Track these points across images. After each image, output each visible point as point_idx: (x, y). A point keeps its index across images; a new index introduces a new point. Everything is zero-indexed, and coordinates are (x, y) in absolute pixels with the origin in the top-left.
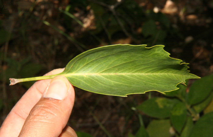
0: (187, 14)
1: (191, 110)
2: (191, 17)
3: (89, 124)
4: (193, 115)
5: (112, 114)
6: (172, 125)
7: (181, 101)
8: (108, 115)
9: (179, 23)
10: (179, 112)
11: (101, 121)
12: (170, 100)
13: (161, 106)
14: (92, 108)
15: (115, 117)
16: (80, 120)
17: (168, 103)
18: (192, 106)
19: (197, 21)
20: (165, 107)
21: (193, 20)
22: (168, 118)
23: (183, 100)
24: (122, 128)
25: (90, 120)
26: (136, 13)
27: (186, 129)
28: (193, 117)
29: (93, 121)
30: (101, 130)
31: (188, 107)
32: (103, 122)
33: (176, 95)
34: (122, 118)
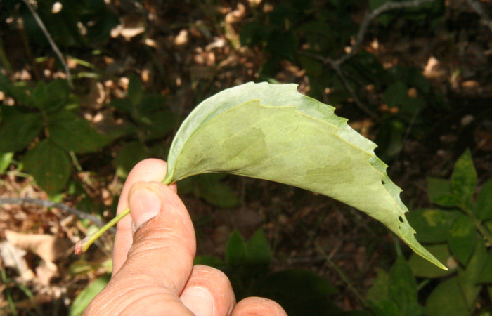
0: (462, 79)
1: (482, 230)
2: (469, 84)
3: (307, 259)
4: (485, 238)
5: (345, 243)
6: (451, 253)
7: (465, 213)
8: (339, 244)
9: (450, 93)
10: (462, 232)
11: (328, 253)
12: (447, 213)
13: (432, 223)
14: (312, 233)
15: (351, 247)
16: (294, 253)
17: (443, 217)
18: (483, 223)
19: (480, 90)
20: (439, 223)
21: (474, 89)
22: (445, 242)
23: (470, 212)
24: (361, 264)
25: (310, 252)
26: (374, 71)
27: (474, 260)
28: (487, 241)
29: (315, 254)
30: (327, 269)
31: (478, 224)
32: (332, 255)
33: (457, 205)
34: (362, 249)
